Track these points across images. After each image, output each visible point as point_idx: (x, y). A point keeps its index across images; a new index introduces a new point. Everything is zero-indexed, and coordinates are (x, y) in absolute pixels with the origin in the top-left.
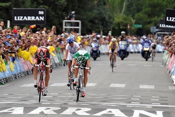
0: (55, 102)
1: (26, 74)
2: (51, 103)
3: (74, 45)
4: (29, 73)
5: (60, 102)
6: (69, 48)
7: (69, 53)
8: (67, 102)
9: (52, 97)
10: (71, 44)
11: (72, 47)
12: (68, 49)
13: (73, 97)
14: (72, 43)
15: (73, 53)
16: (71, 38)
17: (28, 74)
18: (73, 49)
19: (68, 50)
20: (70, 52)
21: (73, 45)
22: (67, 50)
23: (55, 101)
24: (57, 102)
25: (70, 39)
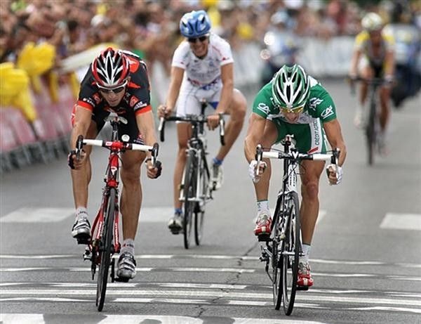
0: (169, 293)
1: (9, 165)
2: (153, 297)
3: (210, 49)
4: (20, 162)
5: (192, 293)
6: (186, 63)
7: (185, 84)
8: (221, 294)
9: (149, 269)
10: (199, 43)
11: (201, 58)
12: (183, 66)
13: (241, 271)
14: (203, 39)
15: (204, 88)
16: (200, 18)
17: (15, 165)
18: (204, 67)
19: (183, 71)
20: (189, 80)
21: (205, 48)
22: (177, 68)
23: (170, 288)
24: (176, 293)
25: (193, 22)
